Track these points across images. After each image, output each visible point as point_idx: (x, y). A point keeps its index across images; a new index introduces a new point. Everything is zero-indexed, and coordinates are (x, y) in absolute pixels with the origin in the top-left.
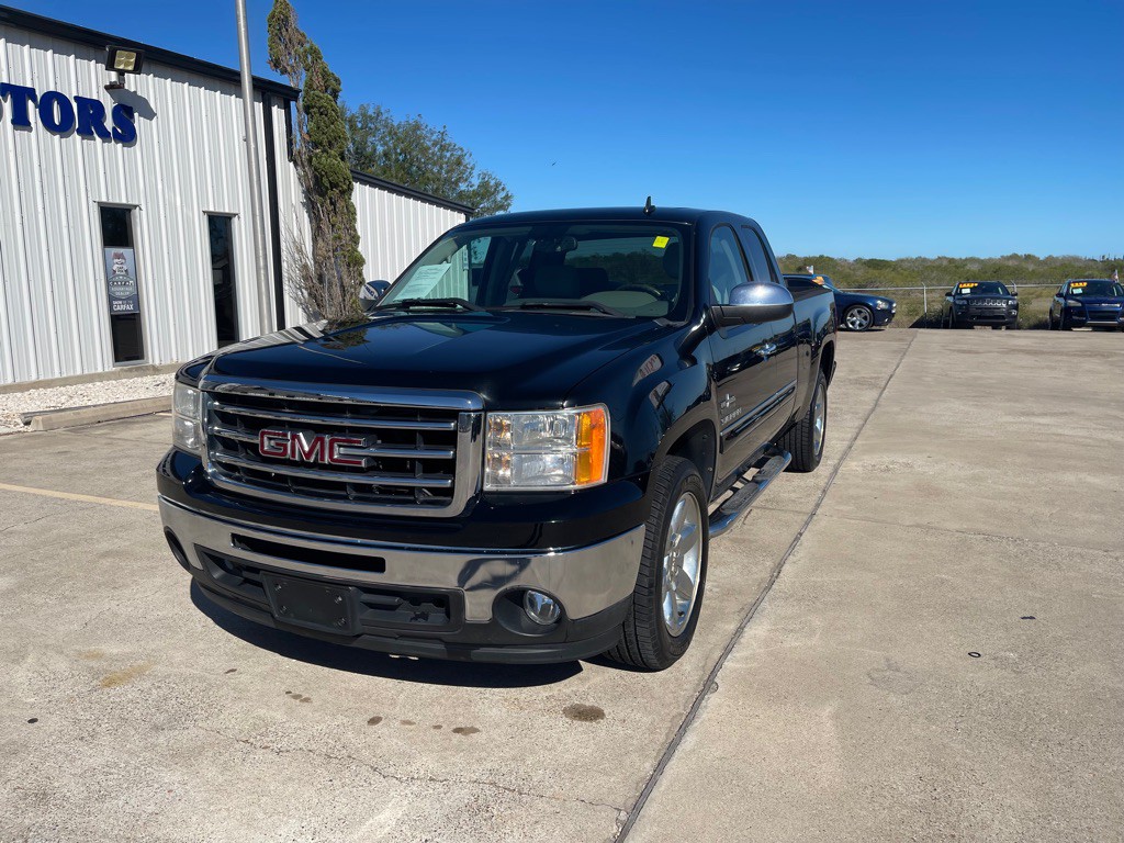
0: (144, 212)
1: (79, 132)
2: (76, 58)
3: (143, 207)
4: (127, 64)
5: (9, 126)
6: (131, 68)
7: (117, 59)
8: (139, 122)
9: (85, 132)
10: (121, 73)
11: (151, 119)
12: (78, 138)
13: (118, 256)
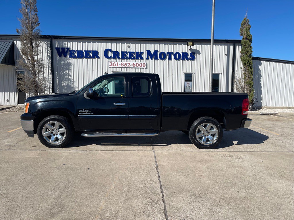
0: (195, 74)
1: (182, 59)
2: (183, 45)
3: (195, 73)
4: (191, 44)
5: (168, 60)
6: (192, 45)
7: (189, 44)
8: (197, 56)
9: (183, 59)
10: (190, 46)
11: (200, 54)
12: (181, 60)
13: (188, 83)
